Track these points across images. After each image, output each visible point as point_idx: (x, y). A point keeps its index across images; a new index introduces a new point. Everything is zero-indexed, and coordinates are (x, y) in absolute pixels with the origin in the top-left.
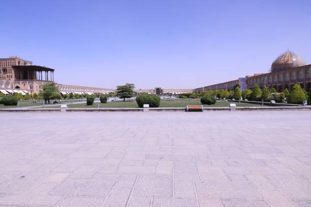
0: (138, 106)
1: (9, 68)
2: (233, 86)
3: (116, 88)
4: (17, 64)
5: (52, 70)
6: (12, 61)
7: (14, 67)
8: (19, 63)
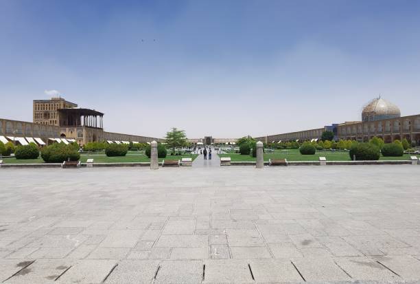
6: (56, 104)
7: (59, 110)
8: (64, 106)
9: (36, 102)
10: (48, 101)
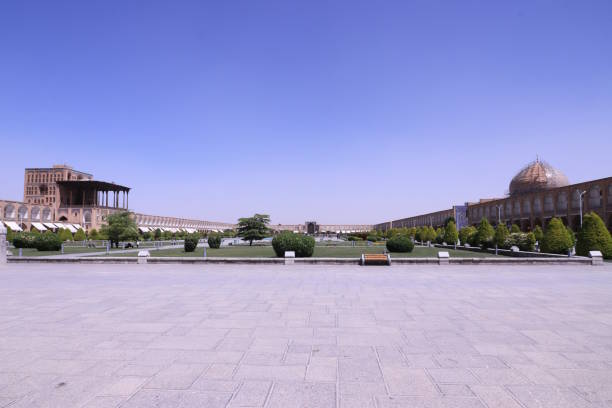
0: (275, 254)
1: (51, 184)
2: (443, 220)
3: (238, 222)
4: (66, 179)
5: (126, 190)
6: (57, 174)
7: (61, 184)
8: (69, 176)
9: (29, 170)
10: (46, 170)
